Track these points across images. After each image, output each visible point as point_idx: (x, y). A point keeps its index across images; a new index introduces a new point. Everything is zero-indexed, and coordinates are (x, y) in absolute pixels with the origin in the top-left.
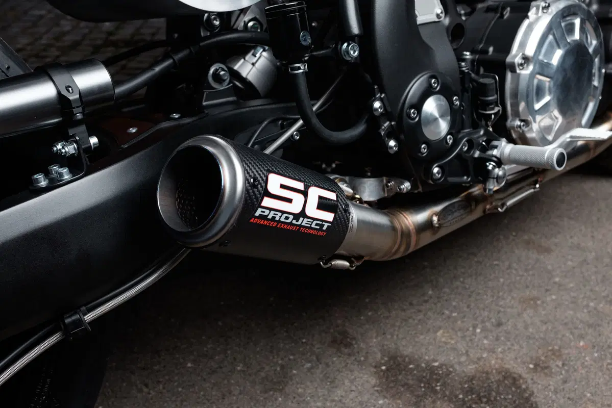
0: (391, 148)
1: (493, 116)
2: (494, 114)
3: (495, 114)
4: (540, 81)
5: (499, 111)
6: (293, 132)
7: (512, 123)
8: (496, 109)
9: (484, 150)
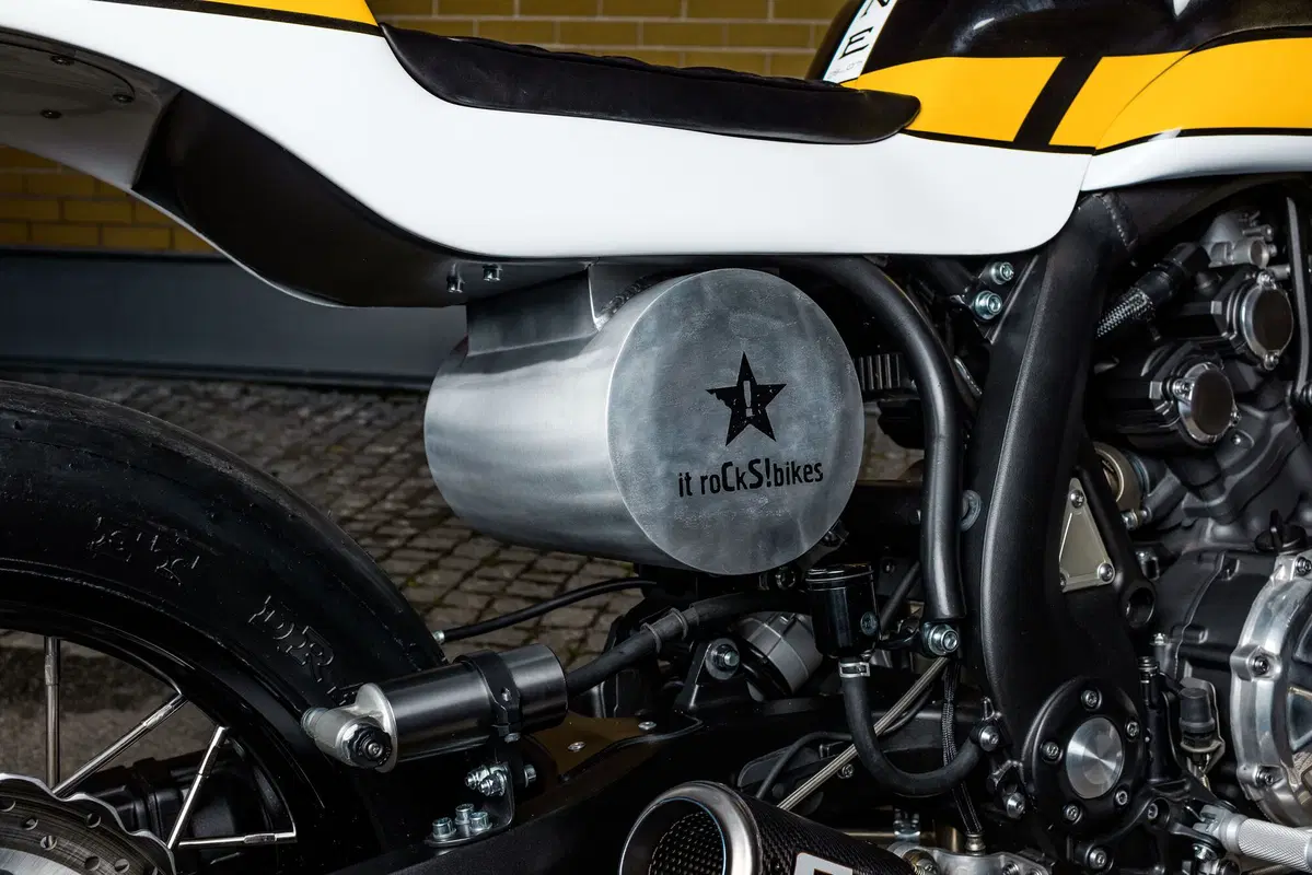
0: (1012, 808)
1: (1208, 757)
2: (1209, 753)
3: (1213, 753)
4: (1297, 697)
5: (1219, 747)
6: (842, 766)
7: (1248, 771)
8: (1215, 744)
9: (1190, 821)
